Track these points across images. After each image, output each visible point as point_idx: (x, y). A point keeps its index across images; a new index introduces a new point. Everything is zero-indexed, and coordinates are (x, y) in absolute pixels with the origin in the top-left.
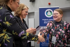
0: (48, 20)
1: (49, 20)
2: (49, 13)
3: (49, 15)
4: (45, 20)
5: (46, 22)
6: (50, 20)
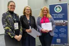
1: (58, 15)
4: (55, 15)
5: (55, 17)
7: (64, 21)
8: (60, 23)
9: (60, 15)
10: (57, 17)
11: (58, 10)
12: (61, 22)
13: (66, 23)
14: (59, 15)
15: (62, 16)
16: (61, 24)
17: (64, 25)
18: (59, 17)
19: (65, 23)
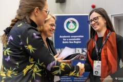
0: (69, 37)
2: (71, 25)
3: (71, 28)
4: (65, 38)
5: (66, 41)
6: (73, 37)
7: (83, 51)
9: (76, 38)
10: (69, 41)
11: (72, 27)
12: (77, 52)
14: (73, 38)
15: (79, 41)
17: (83, 58)
18: (73, 41)
19: (84, 53)
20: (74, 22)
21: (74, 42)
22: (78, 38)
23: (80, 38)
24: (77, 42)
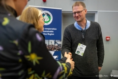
1: (45, 30)
7: (55, 43)
8: (49, 45)
9: (50, 30)
13: (59, 45)
14: (47, 30)
15: (52, 33)
16: (51, 47)
17: (56, 49)
19: (56, 45)
20: (48, 15)
21: (48, 34)
22: (52, 30)
23: (53, 30)
24: (51, 34)
